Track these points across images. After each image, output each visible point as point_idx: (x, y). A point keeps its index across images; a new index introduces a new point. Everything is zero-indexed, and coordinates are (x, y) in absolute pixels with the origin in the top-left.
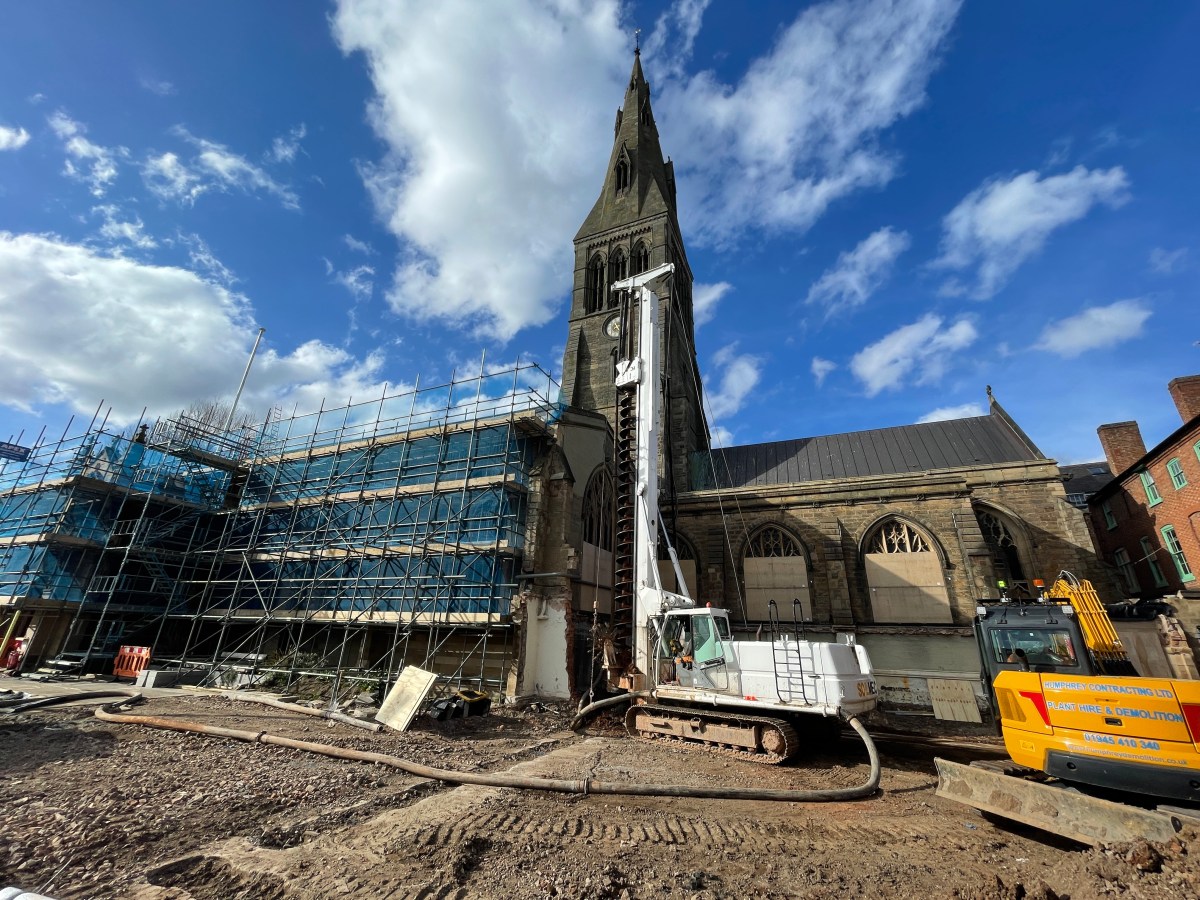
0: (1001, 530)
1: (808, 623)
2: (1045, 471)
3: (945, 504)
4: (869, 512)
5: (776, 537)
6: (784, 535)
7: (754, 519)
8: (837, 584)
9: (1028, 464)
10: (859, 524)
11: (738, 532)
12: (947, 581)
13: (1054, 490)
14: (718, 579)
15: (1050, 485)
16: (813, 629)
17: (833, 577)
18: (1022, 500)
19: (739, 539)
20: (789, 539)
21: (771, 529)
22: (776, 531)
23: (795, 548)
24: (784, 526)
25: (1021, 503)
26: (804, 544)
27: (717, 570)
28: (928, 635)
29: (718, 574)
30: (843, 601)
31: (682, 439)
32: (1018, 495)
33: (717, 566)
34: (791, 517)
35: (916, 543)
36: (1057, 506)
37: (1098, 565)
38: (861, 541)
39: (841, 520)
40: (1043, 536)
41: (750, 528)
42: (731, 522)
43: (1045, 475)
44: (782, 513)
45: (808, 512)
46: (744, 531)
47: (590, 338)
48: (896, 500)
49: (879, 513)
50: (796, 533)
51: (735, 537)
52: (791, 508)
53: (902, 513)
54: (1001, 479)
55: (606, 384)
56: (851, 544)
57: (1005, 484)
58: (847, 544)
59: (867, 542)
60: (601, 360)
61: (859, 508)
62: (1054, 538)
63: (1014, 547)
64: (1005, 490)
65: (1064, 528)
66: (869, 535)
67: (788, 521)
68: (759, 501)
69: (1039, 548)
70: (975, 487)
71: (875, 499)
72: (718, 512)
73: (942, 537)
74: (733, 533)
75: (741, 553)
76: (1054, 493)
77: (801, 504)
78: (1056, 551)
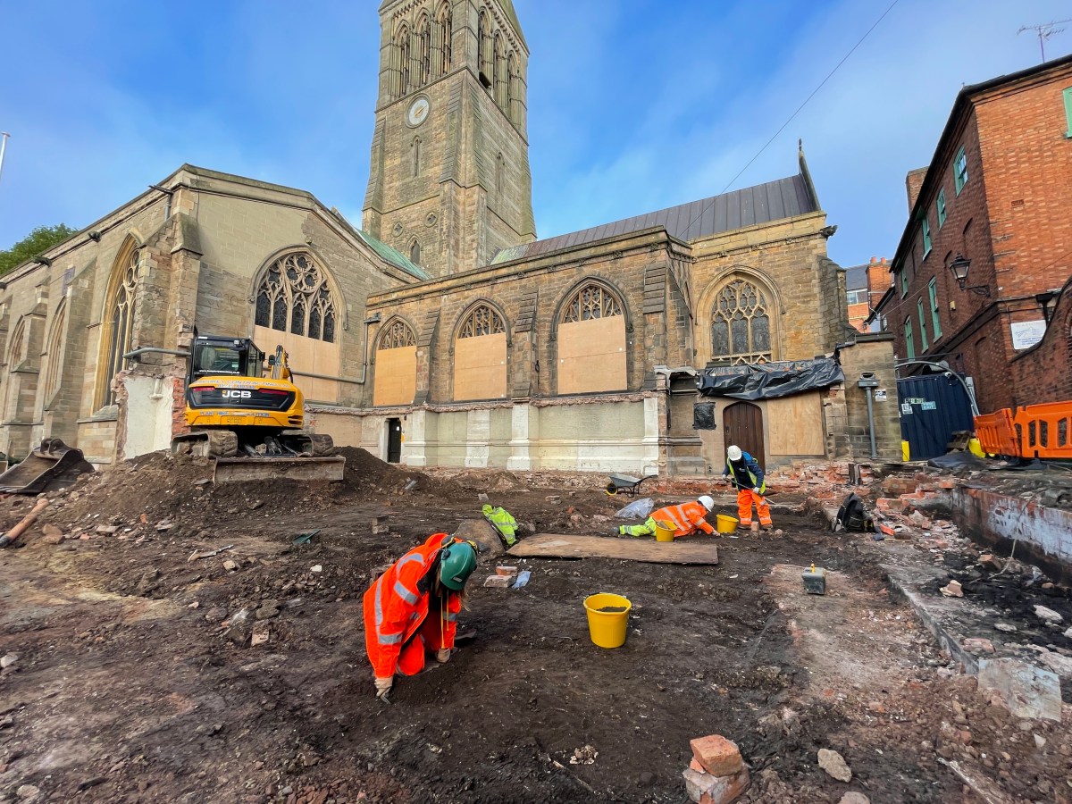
0: (758, 299)
1: (503, 399)
2: (812, 226)
3: (642, 260)
4: (568, 277)
5: (486, 315)
6: (492, 311)
7: (467, 297)
8: (521, 357)
9: (794, 219)
10: (557, 292)
11: (453, 313)
12: (628, 345)
13: (816, 247)
14: (425, 362)
15: (812, 243)
16: (504, 405)
17: (519, 350)
18: (781, 263)
19: (453, 320)
20: (496, 316)
21: (483, 307)
22: (486, 308)
23: (501, 324)
24: (492, 303)
25: (779, 266)
26: (507, 319)
27: (424, 353)
28: (602, 403)
29: (425, 357)
30: (525, 375)
31: (474, 232)
32: (777, 258)
34: (500, 291)
35: (610, 307)
36: (815, 266)
37: (839, 328)
38: (557, 311)
39: (543, 290)
40: (795, 301)
41: (463, 307)
42: (448, 303)
43: (810, 231)
44: (492, 288)
45: (514, 284)
46: (458, 312)
47: (394, 129)
48: (594, 260)
49: (577, 278)
50: (501, 308)
51: (450, 319)
52: (499, 281)
53: (599, 275)
54: (764, 240)
55: (408, 180)
56: (548, 315)
57: (766, 246)
58: (544, 316)
59: (563, 311)
60: (403, 153)
61: (560, 275)
62: (804, 302)
63: (766, 316)
64: (766, 252)
65: (816, 290)
66: (565, 304)
67: (497, 298)
68: (473, 278)
69: (787, 314)
70: (735, 252)
71: (575, 262)
72: (438, 294)
73: (631, 298)
74: (448, 314)
75: (453, 335)
76: (815, 252)
77: (508, 276)
78: (804, 316)
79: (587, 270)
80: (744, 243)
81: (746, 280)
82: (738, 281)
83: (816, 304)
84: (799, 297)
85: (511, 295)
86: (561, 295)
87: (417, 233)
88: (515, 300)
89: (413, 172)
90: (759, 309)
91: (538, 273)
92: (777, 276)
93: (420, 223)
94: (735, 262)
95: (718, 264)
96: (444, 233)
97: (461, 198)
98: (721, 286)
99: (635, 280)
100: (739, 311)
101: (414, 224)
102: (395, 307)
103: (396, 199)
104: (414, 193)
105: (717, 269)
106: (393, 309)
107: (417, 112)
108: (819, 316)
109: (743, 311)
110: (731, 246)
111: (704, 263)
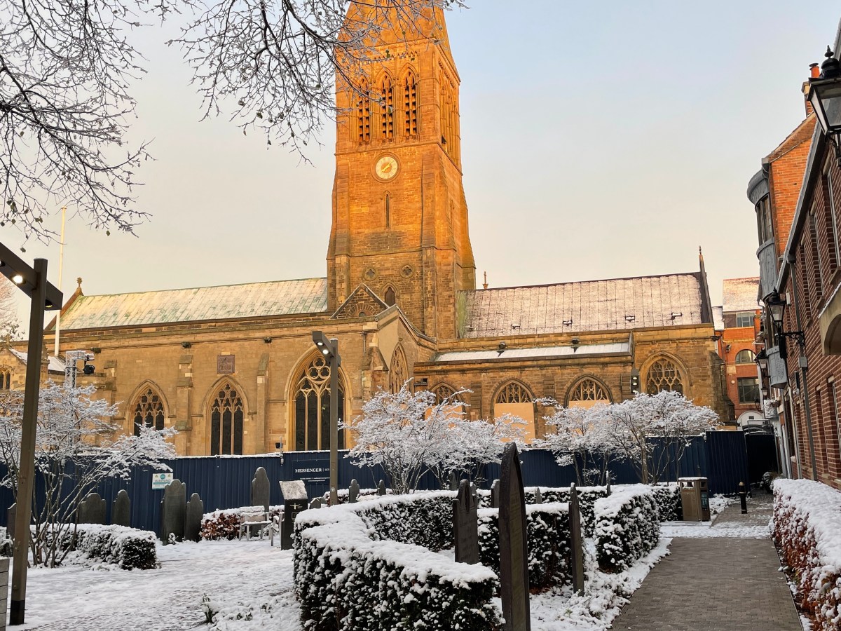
0: (676, 373)
2: (706, 332)
3: (619, 370)
4: (574, 373)
5: (516, 389)
6: (521, 388)
7: (502, 377)
9: (696, 327)
10: (567, 382)
11: (491, 386)
13: (709, 346)
15: (707, 343)
18: (689, 353)
19: (492, 390)
20: (524, 391)
21: (514, 384)
22: (516, 385)
23: (528, 396)
24: (521, 382)
25: (688, 355)
26: (532, 394)
27: (476, 413)
29: (477, 416)
32: (687, 349)
33: (477, 411)
34: (527, 376)
35: (600, 394)
36: (709, 358)
37: (722, 399)
38: (567, 393)
39: (557, 379)
40: (697, 378)
41: (499, 383)
42: (486, 378)
43: (705, 335)
44: (521, 373)
45: (537, 373)
46: (495, 385)
47: (359, 177)
48: (590, 366)
49: (580, 374)
50: (528, 387)
51: (489, 389)
52: (526, 369)
53: (593, 375)
54: (679, 337)
55: (378, 230)
56: (561, 395)
57: (681, 341)
58: (560, 395)
59: (571, 393)
60: (372, 203)
61: (569, 371)
62: (703, 380)
63: (680, 385)
64: (680, 345)
65: (710, 373)
66: (573, 389)
67: (524, 379)
68: (506, 364)
69: (694, 386)
70: (662, 342)
71: (578, 365)
72: (478, 371)
73: (613, 391)
74: (487, 386)
75: (492, 401)
76: (708, 349)
77: (533, 367)
78: (704, 389)
79: (586, 371)
80: (666, 337)
81: (668, 360)
82: (663, 360)
83: (709, 381)
84: (700, 376)
85: (536, 379)
86: (569, 384)
87: (392, 281)
88: (538, 383)
89: (384, 223)
90: (676, 380)
91: (553, 368)
92: (687, 361)
93: (395, 273)
94: (661, 348)
95: (650, 348)
96: (429, 292)
97: (438, 259)
98: (652, 362)
99: (615, 380)
100: (664, 380)
101: (387, 273)
102: (440, 376)
103: (366, 245)
104: (386, 243)
105: (650, 352)
106: (439, 377)
107: (386, 168)
108: (712, 389)
109: (667, 380)
110: (659, 338)
111: (642, 346)
